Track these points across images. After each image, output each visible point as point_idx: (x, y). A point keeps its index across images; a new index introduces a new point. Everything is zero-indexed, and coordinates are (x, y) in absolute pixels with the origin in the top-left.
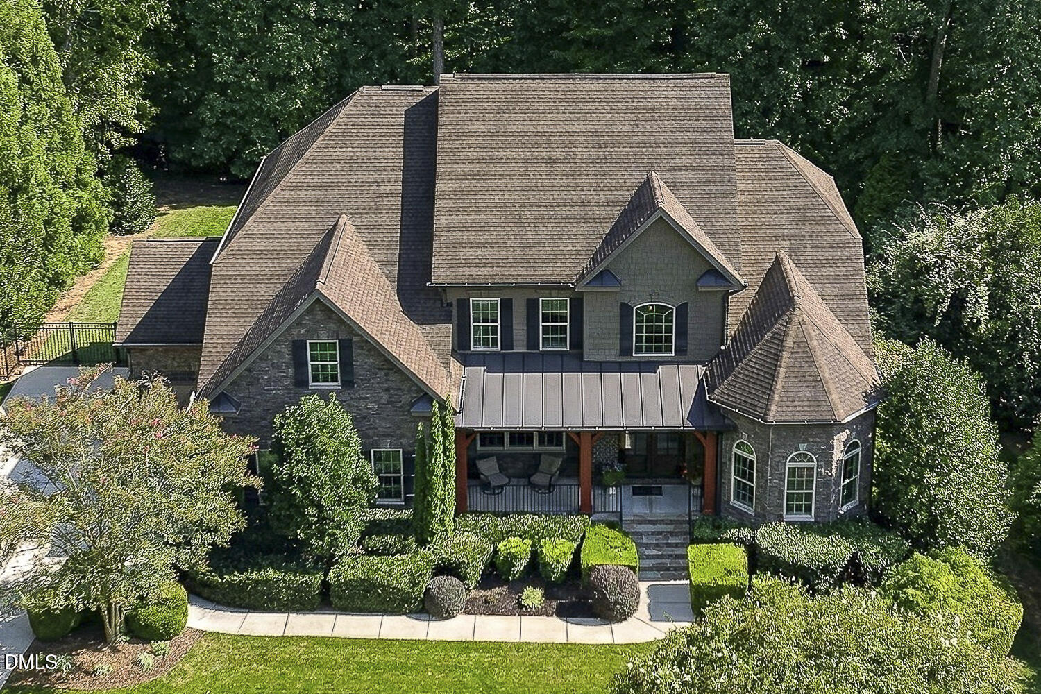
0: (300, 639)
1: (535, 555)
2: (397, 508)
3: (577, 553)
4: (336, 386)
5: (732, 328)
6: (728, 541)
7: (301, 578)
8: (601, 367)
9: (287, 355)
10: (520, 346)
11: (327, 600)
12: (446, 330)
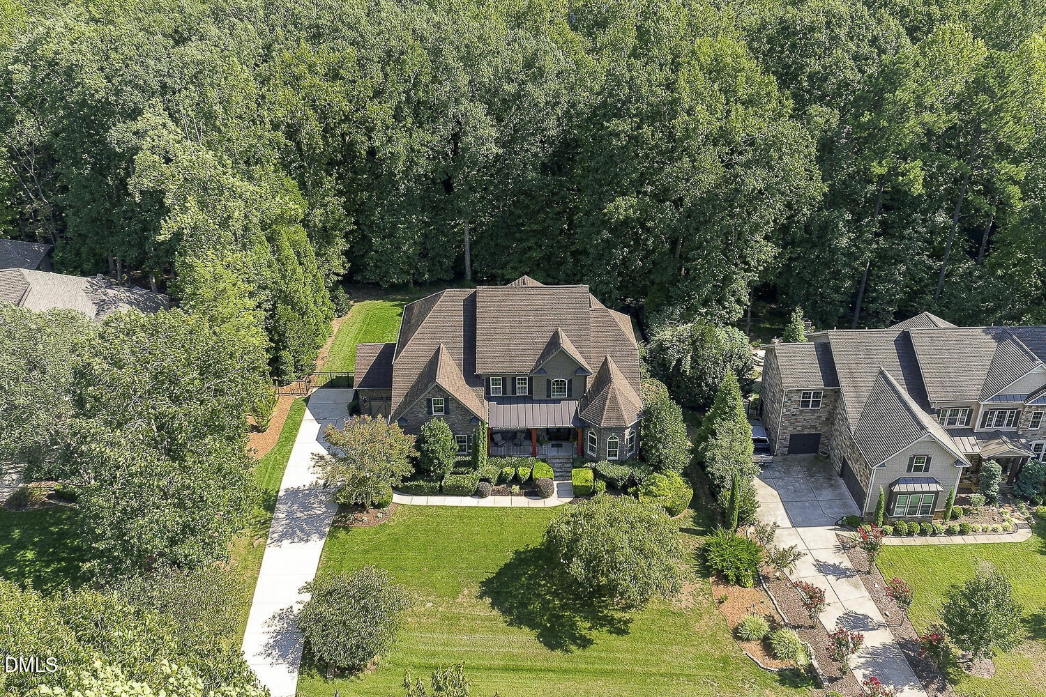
0: (433, 506)
1: (516, 474)
2: (465, 456)
3: (531, 473)
4: (443, 413)
5: (588, 387)
6: (586, 467)
7: (432, 484)
8: (540, 402)
9: (425, 402)
10: (509, 393)
11: (441, 492)
12: (482, 390)
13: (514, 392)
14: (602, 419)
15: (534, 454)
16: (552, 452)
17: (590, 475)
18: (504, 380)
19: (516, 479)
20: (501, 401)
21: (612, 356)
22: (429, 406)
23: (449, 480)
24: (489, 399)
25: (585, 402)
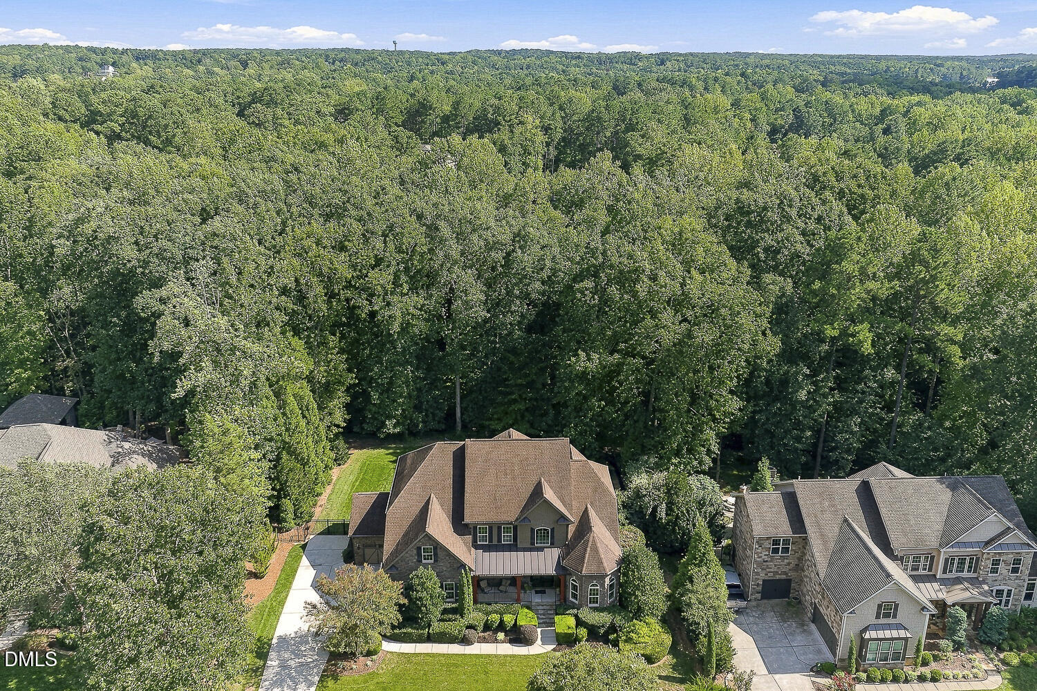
0: (421, 653)
1: (502, 621)
2: (452, 603)
3: (516, 620)
4: (432, 562)
5: (570, 536)
6: (569, 614)
7: (420, 631)
8: (525, 550)
9: (415, 552)
10: (495, 542)
11: (429, 639)
12: (469, 538)
13: (499, 540)
14: (583, 566)
15: (518, 601)
16: (537, 599)
17: (571, 621)
18: (491, 528)
19: (501, 627)
20: (487, 549)
21: (592, 504)
22: (419, 554)
23: (436, 627)
24: (476, 547)
25: (568, 549)
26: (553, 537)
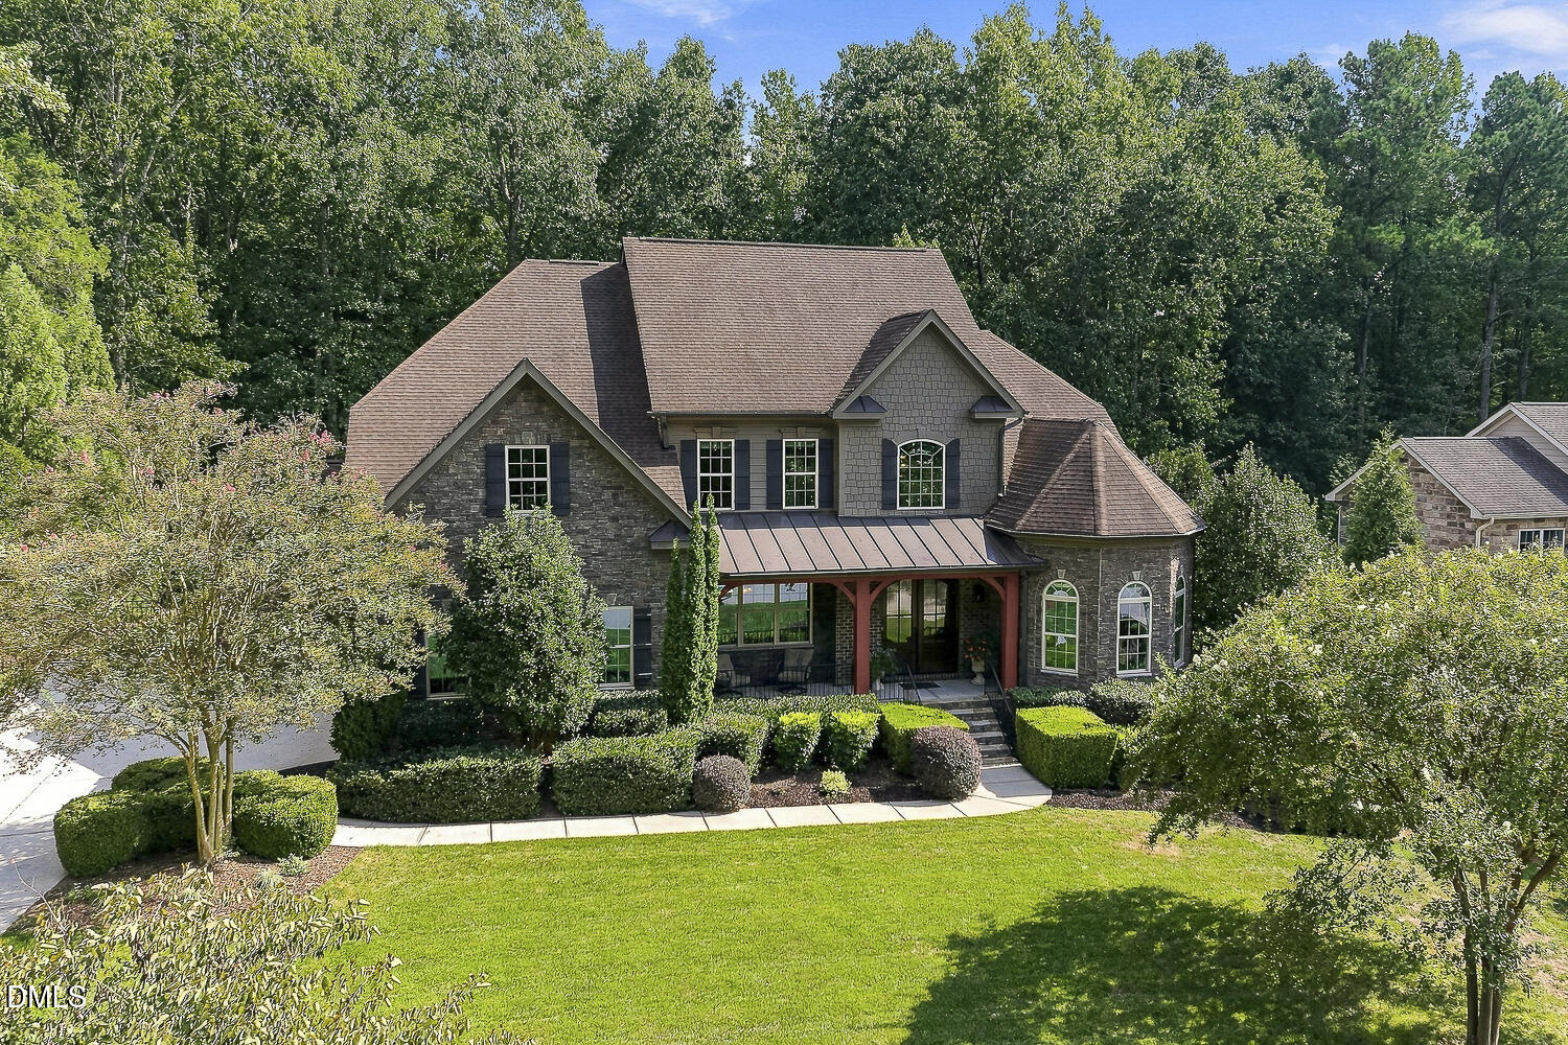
1: (825, 734)
3: (882, 722)
5: (1008, 474)
7: (514, 765)
8: (864, 521)
9: (475, 468)
10: (758, 504)
11: (549, 799)
13: (773, 499)
14: (1096, 516)
17: (1081, 714)
18: (744, 452)
19: (832, 748)
22: (492, 481)
26: (953, 480)
